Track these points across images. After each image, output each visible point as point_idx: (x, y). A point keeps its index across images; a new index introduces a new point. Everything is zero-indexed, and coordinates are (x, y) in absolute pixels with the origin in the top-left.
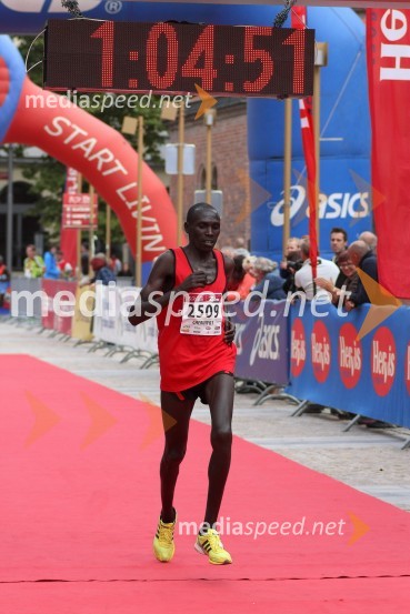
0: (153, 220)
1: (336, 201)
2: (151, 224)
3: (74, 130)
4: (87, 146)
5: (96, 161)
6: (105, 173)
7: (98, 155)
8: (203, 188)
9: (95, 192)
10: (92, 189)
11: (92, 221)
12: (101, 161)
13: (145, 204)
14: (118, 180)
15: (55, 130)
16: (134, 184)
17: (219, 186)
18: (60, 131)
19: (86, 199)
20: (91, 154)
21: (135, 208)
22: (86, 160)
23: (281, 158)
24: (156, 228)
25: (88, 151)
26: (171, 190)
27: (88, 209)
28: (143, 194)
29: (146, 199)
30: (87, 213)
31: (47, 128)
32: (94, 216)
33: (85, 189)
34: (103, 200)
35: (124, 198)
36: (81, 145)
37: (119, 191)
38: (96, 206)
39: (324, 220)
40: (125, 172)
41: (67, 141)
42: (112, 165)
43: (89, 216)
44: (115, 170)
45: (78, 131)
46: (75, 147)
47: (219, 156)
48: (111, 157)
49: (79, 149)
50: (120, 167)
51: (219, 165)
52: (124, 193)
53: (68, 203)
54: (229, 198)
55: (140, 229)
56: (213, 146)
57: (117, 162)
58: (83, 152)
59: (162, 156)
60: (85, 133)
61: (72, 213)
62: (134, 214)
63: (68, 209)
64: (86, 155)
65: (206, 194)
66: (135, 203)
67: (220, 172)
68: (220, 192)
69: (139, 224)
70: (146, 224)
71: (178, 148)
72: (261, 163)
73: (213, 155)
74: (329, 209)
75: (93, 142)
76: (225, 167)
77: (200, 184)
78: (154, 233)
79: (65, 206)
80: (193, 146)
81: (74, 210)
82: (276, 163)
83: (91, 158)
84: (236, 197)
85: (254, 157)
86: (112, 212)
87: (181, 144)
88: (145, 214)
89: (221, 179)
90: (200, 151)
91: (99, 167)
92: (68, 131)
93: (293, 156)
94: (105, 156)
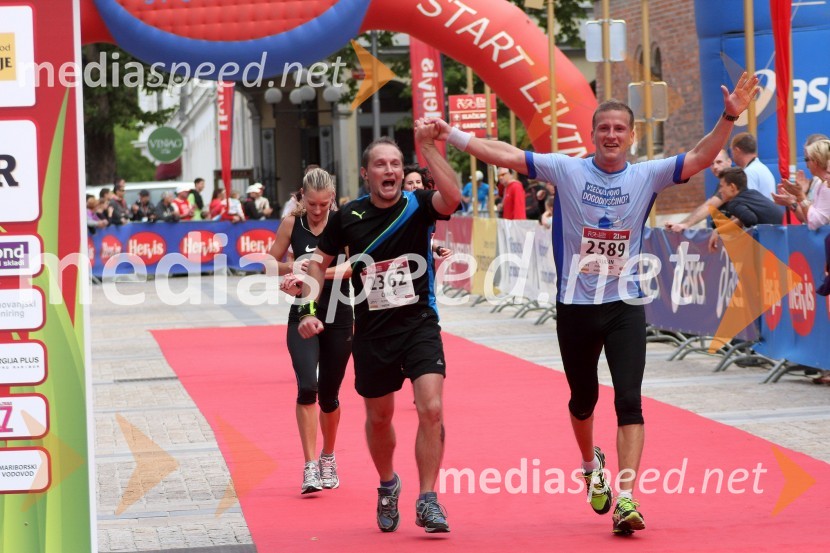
0: (573, 127)
1: (820, 88)
2: (571, 133)
3: (458, 8)
4: (477, 29)
5: (491, 48)
6: (503, 66)
7: (492, 41)
8: (642, 78)
9: (492, 92)
10: (487, 89)
11: (490, 132)
12: (497, 48)
13: (560, 106)
14: (521, 74)
15: (431, 9)
16: (544, 79)
17: (664, 74)
18: (439, 10)
19: (481, 101)
20: (482, 40)
21: (547, 111)
22: (477, 47)
23: (740, 32)
24: (577, 137)
25: (478, 36)
26: (598, 85)
27: (483, 116)
28: (558, 92)
29: (561, 98)
30: (484, 120)
31: (420, 7)
32: (492, 125)
33: (479, 89)
34: (501, 101)
35: (531, 99)
36: (469, 28)
37: (524, 90)
38: (495, 110)
39: (804, 115)
40: (531, 63)
41: (448, 24)
42: (513, 53)
43: (483, 125)
44: (518, 59)
45: (463, 8)
46: (459, 32)
47: (662, 33)
48: (511, 43)
49: (467, 33)
50: (522, 56)
51: (663, 46)
52: (529, 91)
53: (456, 109)
54: (679, 90)
55: (556, 140)
56: (650, 21)
57: (519, 48)
58: (474, 37)
59: (582, 35)
60: (473, 12)
61: (463, 121)
62: (546, 120)
63: (457, 117)
64: (476, 42)
65: (644, 87)
66: (546, 104)
67: (664, 55)
68: (664, 83)
69: (555, 132)
70: (562, 133)
71: (602, 24)
72: (714, 41)
73: (653, 32)
74: (811, 100)
75: (485, 22)
76: (672, 48)
77: (638, 74)
78: (574, 144)
79: (451, 112)
80: (623, 21)
81: (465, 117)
82: (735, 40)
83: (482, 46)
84: (689, 89)
85: (705, 33)
86: (517, 118)
87: (606, 20)
88: (561, 119)
89: (666, 66)
90: (633, 29)
91: (495, 58)
92: (449, 10)
93: (756, 29)
94: (502, 42)
